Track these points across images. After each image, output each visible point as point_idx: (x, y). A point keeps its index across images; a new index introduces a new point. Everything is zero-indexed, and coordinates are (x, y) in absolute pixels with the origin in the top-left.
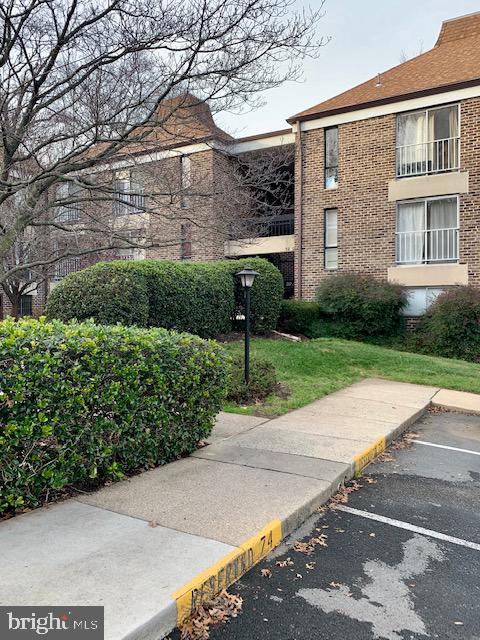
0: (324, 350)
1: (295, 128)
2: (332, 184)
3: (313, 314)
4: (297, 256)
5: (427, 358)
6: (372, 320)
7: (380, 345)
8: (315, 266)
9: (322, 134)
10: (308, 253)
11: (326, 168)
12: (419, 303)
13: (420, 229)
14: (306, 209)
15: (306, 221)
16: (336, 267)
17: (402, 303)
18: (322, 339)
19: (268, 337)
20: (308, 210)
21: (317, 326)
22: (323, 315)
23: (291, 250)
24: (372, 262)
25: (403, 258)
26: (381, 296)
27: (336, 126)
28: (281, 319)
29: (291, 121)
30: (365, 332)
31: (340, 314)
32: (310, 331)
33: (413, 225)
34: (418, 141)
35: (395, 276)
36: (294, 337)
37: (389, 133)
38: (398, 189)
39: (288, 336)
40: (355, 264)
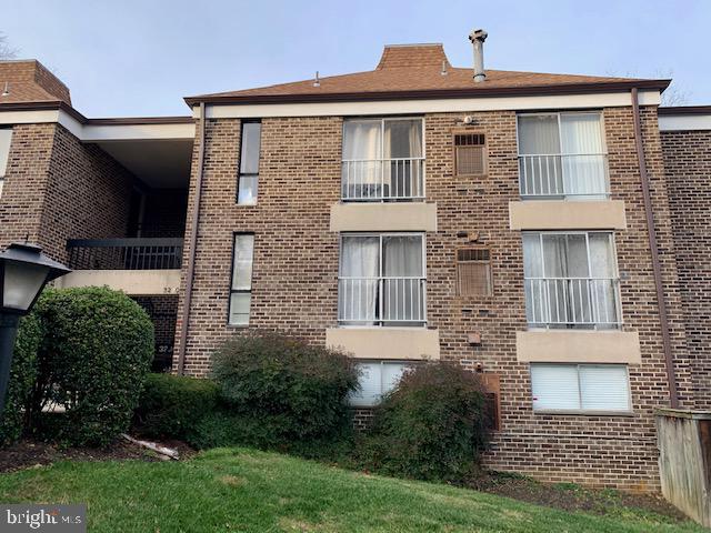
1: (196, 113)
2: (248, 198)
3: (205, 402)
4: (183, 301)
6: (306, 413)
7: (316, 457)
8: (212, 319)
9: (238, 127)
10: (202, 297)
11: (240, 175)
13: (371, 277)
14: (204, 230)
15: (204, 247)
16: (246, 323)
17: (351, 384)
18: (220, 450)
19: (108, 451)
20: (205, 228)
21: (212, 425)
22: (223, 405)
23: (173, 292)
24: (303, 317)
25: (348, 315)
27: (258, 120)
28: (140, 413)
29: (192, 102)
30: (291, 435)
31: (252, 402)
32: (197, 434)
33: (361, 268)
34: (369, 157)
35: (337, 340)
36: (165, 450)
37: (333, 140)
38: (344, 217)
39: (152, 446)
40: (277, 319)
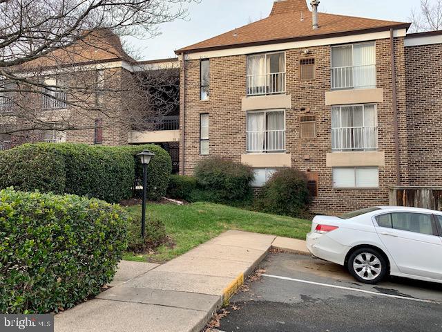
0: (200, 211)
1: (180, 57)
2: (205, 97)
3: (192, 185)
4: (181, 144)
5: (267, 215)
6: (232, 189)
7: (236, 206)
8: (193, 151)
9: (198, 63)
10: (189, 143)
11: (201, 86)
12: (261, 178)
13: (262, 131)
14: (187, 113)
15: (188, 121)
16: (207, 153)
17: (251, 178)
18: (198, 203)
19: (159, 202)
20: (189, 114)
21: (195, 193)
22: (200, 186)
23: (177, 140)
24: (231, 150)
25: (251, 149)
26: (237, 173)
27: (208, 59)
28: (169, 189)
29: (178, 52)
30: (227, 198)
31: (210, 185)
32: (190, 197)
33: (257, 127)
34: (260, 73)
35: (246, 160)
36: (179, 202)
37: (242, 66)
38: (248, 103)
39: (174, 201)
40: (220, 152)
